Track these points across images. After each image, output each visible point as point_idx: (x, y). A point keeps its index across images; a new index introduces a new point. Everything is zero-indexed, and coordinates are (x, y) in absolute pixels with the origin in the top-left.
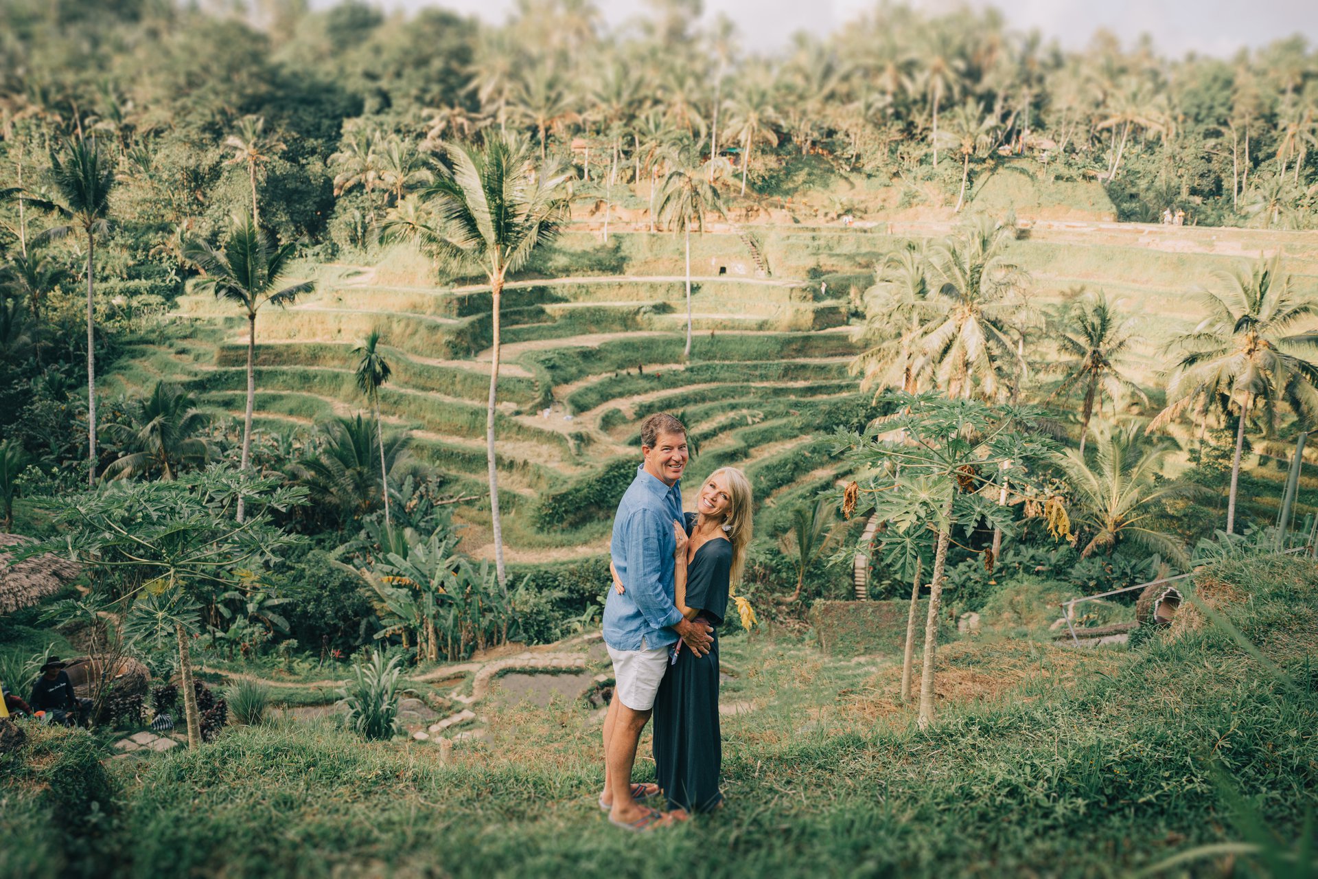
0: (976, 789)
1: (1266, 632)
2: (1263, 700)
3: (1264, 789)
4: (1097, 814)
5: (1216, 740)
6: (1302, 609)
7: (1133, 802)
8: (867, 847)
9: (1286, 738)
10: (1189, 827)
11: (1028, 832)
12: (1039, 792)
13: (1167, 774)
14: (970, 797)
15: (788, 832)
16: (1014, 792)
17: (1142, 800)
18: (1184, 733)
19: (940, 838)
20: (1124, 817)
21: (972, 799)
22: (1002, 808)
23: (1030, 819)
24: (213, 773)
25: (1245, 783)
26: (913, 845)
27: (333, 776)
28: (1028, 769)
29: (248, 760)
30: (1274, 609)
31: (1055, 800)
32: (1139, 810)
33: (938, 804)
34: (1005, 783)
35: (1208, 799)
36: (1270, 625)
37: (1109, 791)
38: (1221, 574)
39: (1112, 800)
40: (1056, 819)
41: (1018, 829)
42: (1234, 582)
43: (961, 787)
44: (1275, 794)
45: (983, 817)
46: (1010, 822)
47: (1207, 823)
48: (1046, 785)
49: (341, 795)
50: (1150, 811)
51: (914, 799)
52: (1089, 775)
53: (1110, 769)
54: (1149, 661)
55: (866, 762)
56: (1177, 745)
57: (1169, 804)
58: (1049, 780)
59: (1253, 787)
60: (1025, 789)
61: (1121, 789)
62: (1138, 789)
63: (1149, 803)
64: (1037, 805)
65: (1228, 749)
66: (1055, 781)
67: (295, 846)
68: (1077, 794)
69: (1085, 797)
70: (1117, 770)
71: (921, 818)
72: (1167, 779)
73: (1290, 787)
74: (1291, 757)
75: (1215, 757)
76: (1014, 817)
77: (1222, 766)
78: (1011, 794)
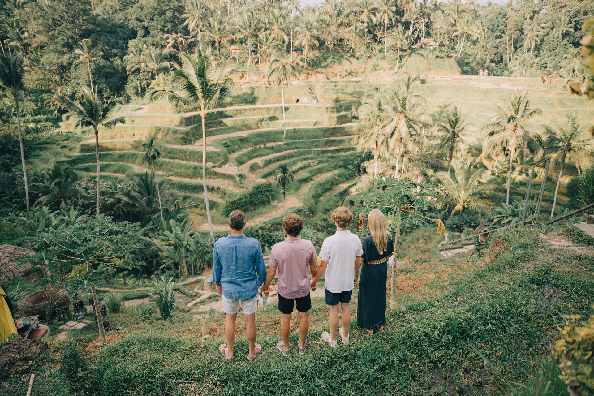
0: (413, 335)
1: (516, 262)
2: (514, 290)
3: (513, 324)
4: (456, 340)
5: (498, 308)
6: (529, 251)
7: (469, 335)
8: (375, 360)
9: (521, 304)
10: (488, 341)
11: (432, 349)
12: (436, 334)
13: (480, 323)
14: (411, 338)
15: (346, 357)
16: (427, 335)
17: (472, 333)
18: (487, 307)
19: (401, 354)
20: (466, 340)
21: (412, 338)
22: (423, 341)
23: (433, 344)
24: (125, 352)
25: (507, 323)
26: (391, 358)
27: (173, 349)
28: (431, 326)
29: (138, 346)
30: (520, 252)
31: (441, 337)
32: (471, 337)
33: (400, 341)
34: (423, 332)
36: (518, 259)
37: (460, 331)
38: (501, 238)
39: (461, 334)
40: (442, 343)
41: (428, 348)
42: (506, 241)
43: (408, 334)
44: (517, 325)
45: (416, 345)
46: (426, 346)
47: (494, 339)
48: (438, 331)
49: (177, 357)
50: (475, 337)
51: (391, 340)
52: (453, 326)
53: (460, 323)
54: (474, 278)
56: (484, 312)
57: (481, 334)
58: (439, 329)
59: (510, 324)
60: (431, 333)
61: (464, 331)
62: (471, 330)
63: (474, 335)
64: (435, 339)
65: (502, 311)
66: (441, 330)
67: (162, 378)
68: (449, 333)
69: (452, 334)
70: (463, 323)
71: (394, 347)
73: (522, 322)
74: (522, 311)
75: (497, 315)
76: (427, 344)
77: (500, 317)
78: (425, 336)
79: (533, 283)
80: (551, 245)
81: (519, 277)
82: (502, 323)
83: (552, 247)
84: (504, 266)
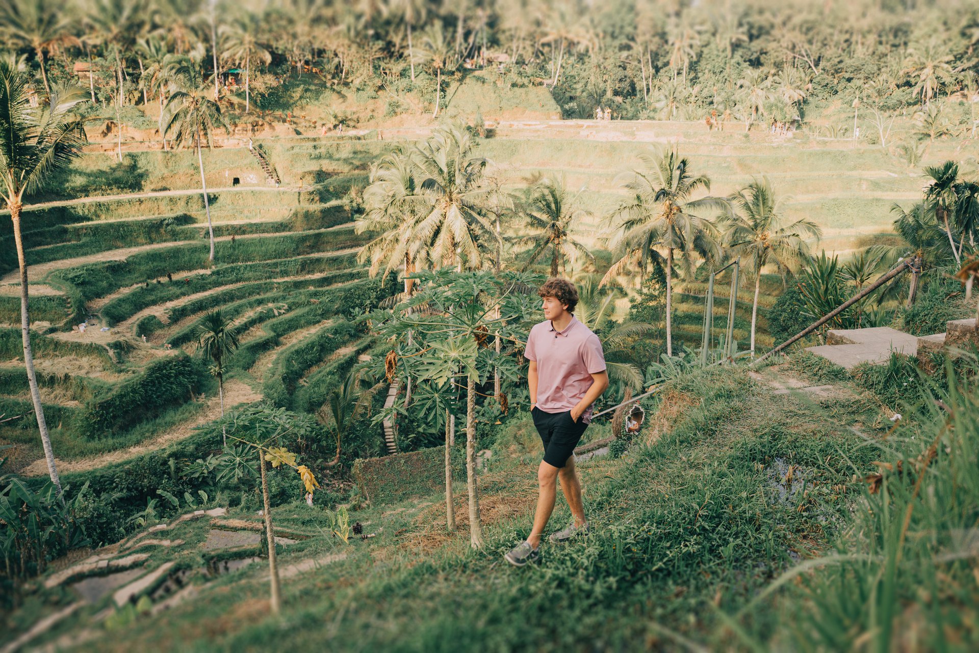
0: (532, 588)
1: (716, 424)
2: (722, 475)
4: (625, 586)
5: (697, 511)
6: (736, 403)
7: (649, 571)
9: (740, 499)
10: (688, 580)
11: (577, 612)
12: (580, 580)
13: (668, 544)
14: (528, 595)
16: (561, 583)
17: (654, 568)
18: (675, 511)
19: (511, 633)
20: (644, 584)
21: (531, 596)
22: (555, 599)
23: (577, 601)
25: (720, 538)
28: (569, 563)
30: (720, 406)
31: (593, 583)
32: (654, 575)
33: (505, 606)
34: (555, 578)
35: (697, 556)
36: (718, 419)
37: (630, 567)
38: (679, 387)
39: (633, 573)
40: (596, 598)
41: (569, 612)
42: (689, 391)
43: (520, 589)
44: (739, 541)
45: (541, 609)
46: (562, 608)
47: (699, 574)
48: (585, 572)
50: (661, 575)
51: (484, 607)
52: (615, 557)
53: (629, 550)
54: (641, 461)
55: (441, 586)
56: (672, 521)
57: (673, 566)
58: (586, 569)
59: (724, 540)
60: (570, 579)
61: (638, 564)
62: (651, 561)
63: (660, 570)
64: (581, 589)
65: (706, 516)
66: (591, 569)
68: (608, 574)
69: (615, 575)
70: (634, 549)
71: (494, 620)
72: (669, 548)
73: (747, 533)
74: (744, 512)
75: (698, 524)
76: (565, 603)
77: (704, 529)
78: (559, 586)
79: (754, 459)
80: (774, 389)
81: (727, 452)
82: (710, 540)
83: (776, 392)
84: (695, 434)
